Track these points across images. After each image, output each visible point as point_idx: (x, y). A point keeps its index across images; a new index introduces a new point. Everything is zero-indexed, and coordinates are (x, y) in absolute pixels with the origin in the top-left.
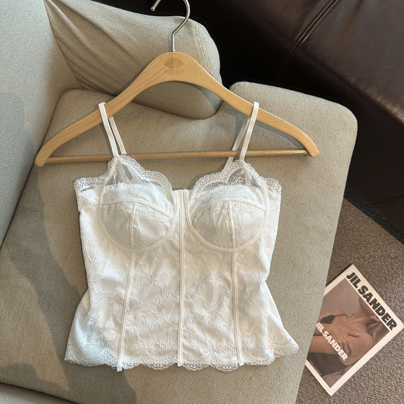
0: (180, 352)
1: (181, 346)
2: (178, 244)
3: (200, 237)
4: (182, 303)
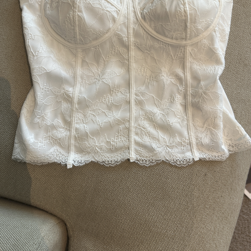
0: (132, 148)
1: (133, 143)
2: (126, 38)
3: (150, 30)
4: (133, 100)
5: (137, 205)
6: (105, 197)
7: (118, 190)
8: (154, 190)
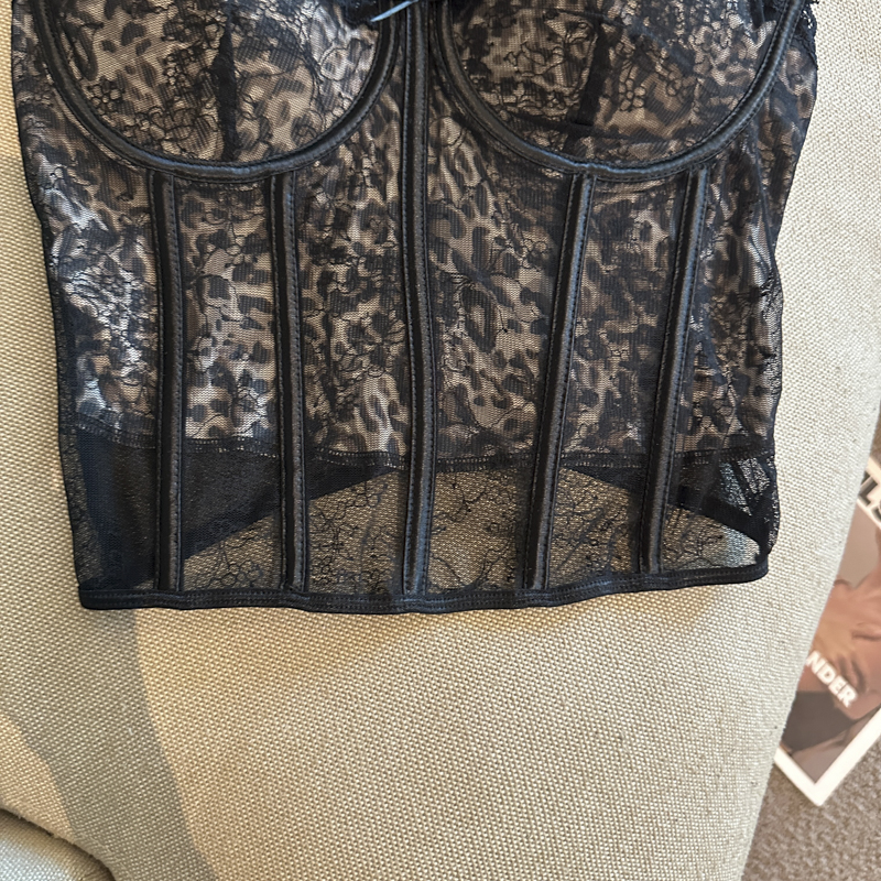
5: (372, 837)
6: (259, 800)
7: (308, 781)
8: (440, 785)
